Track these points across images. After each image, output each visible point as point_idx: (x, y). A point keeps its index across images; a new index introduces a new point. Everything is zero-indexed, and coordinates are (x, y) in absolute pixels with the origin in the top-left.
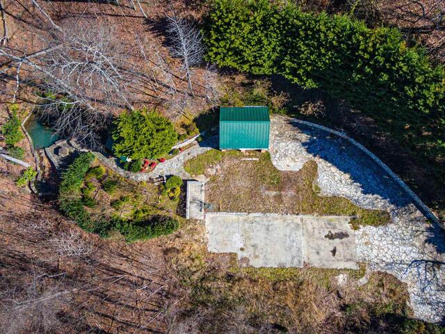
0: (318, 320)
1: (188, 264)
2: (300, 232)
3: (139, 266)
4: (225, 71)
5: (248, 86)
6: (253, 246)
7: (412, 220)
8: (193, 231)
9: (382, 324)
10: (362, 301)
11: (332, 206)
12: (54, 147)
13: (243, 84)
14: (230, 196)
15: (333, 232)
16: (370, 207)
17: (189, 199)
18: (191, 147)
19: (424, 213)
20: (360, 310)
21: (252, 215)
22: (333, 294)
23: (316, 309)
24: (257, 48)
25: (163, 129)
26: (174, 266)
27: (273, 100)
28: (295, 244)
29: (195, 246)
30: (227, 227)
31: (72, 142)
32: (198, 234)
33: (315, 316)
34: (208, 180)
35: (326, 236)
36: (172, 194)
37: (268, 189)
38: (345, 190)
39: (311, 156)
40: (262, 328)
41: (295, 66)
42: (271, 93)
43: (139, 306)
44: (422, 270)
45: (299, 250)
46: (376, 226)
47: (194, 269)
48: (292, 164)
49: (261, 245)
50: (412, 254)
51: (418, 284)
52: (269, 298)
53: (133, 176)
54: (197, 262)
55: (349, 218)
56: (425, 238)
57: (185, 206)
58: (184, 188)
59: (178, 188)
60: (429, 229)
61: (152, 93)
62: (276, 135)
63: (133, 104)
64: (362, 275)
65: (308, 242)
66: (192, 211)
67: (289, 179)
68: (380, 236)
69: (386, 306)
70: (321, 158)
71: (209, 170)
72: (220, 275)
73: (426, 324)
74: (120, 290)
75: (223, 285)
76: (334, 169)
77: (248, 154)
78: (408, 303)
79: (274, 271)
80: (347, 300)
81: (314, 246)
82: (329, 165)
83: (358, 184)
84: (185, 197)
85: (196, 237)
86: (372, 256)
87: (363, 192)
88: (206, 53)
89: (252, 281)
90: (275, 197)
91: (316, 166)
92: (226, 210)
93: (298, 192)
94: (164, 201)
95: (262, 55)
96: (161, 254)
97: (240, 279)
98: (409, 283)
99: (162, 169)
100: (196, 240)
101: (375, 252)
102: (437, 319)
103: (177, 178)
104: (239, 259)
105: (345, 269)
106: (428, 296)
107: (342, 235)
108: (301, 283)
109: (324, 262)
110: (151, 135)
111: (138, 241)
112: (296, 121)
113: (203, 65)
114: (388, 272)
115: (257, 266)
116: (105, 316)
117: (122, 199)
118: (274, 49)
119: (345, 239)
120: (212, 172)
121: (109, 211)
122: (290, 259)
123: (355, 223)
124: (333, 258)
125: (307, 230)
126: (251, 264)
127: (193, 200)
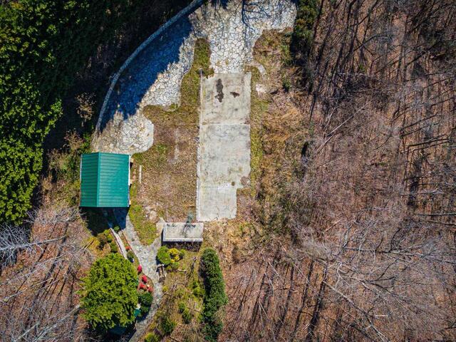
0: (297, 113)
1: (247, 238)
2: (217, 126)
3: (250, 288)
4: (36, 201)
5: (56, 176)
6: (230, 173)
7: (205, 19)
8: (216, 234)
9: (299, 56)
10: (280, 72)
11: (190, 93)
13: (54, 181)
14: (179, 196)
15: (216, 94)
16: (192, 56)
17: (182, 239)
18: (125, 238)
20: (287, 74)
21: (199, 173)
22: (274, 98)
23: (287, 115)
24: (9, 164)
25: (105, 270)
26: (250, 252)
27: (74, 148)
28: (228, 132)
29: (230, 231)
30: (211, 199)
33: (294, 116)
34: (162, 219)
35: (220, 101)
36: (177, 258)
37: (172, 156)
38: (174, 79)
39: (138, 111)
40: (305, 165)
41: (34, 123)
42: (66, 150)
43: (288, 287)
44: (252, 15)
45: (233, 128)
46: (210, 53)
47: (253, 232)
48: (146, 131)
49: (228, 165)
50: (237, 22)
51: (264, 20)
52: (279, 159)
53: (157, 301)
54: (246, 229)
55: (203, 78)
56: (221, 8)
57: (190, 243)
58: (171, 244)
59: (171, 250)
60: (214, 4)
61: (60, 285)
62: (115, 146)
63: (72, 307)
64: (257, 70)
65: (226, 119)
66: (194, 235)
67: (162, 134)
68: (220, 49)
69: (284, 51)
70: (140, 101)
71: (151, 218)
72: (258, 205)
73: (298, 18)
74: (274, 307)
75: (268, 202)
76: (153, 89)
77: (134, 177)
78: (280, 31)
79: (254, 153)
80: (279, 86)
81: (229, 113)
82: (148, 93)
83: (169, 65)
84: (180, 243)
85: (221, 230)
86: (238, 59)
87: (177, 62)
88: (12, 223)
89: (263, 175)
90: (180, 150)
91: (149, 106)
92: (194, 200)
93: (176, 127)
94: (183, 266)
95: (19, 159)
96: (238, 266)
97: (262, 186)
99: (149, 268)
100: (225, 231)
101: (235, 56)
102: (293, 7)
103: (160, 252)
104: (242, 187)
105: (251, 84)
106: (274, 13)
108: (265, 127)
109: (244, 104)
110: (110, 283)
111: (225, 291)
112: (99, 125)
113: (27, 226)
114: (253, 46)
115: (249, 169)
116: (298, 320)
117: (181, 311)
118: (12, 145)
119: (223, 83)
120: (153, 215)
121: (195, 324)
122: (242, 137)
123: (208, 72)
124: (241, 96)
125: (214, 119)
126: (247, 175)
127: (184, 233)
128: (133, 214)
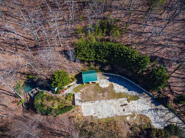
2: (112, 106)
5: (89, 65)
7: (145, 97)
8: (77, 110)
10: (136, 125)
11: (120, 95)
12: (31, 91)
13: (87, 65)
15: (122, 104)
19: (148, 94)
20: (137, 129)
21: (96, 102)
22: (126, 124)
28: (111, 109)
29: (79, 115)
31: (37, 89)
32: (80, 110)
34: (81, 93)
35: (120, 106)
36: (70, 99)
37: (100, 93)
39: (111, 82)
42: (95, 65)
44: (153, 112)
45: (113, 111)
46: (135, 100)
47: (79, 123)
48: (105, 85)
49: (100, 111)
50: (148, 107)
51: (153, 117)
53: (57, 95)
54: (80, 120)
55: (126, 99)
56: (151, 102)
59: (72, 96)
60: (151, 99)
62: (99, 78)
64: (134, 116)
65: (115, 108)
66: (77, 103)
67: (105, 90)
68: (137, 103)
70: (114, 83)
73: (159, 129)
75: (90, 127)
76: (118, 85)
77: (92, 84)
78: (151, 124)
79: (106, 119)
81: (117, 109)
86: (136, 110)
90: (102, 95)
91: (113, 85)
92: (87, 101)
94: (67, 101)
95: (91, 55)
96: (68, 119)
98: (150, 117)
99: (66, 92)
100: (79, 113)
101: (137, 108)
102: (162, 128)
103: (71, 94)
104: (94, 117)
105: (129, 115)
106: (157, 120)
107: (125, 105)
108: (116, 122)
109: (122, 114)
114: (142, 114)
115: (100, 118)
117: (54, 103)
119: (126, 106)
122: (110, 115)
123: (128, 100)
124: (124, 112)
125: (114, 105)
126: (98, 118)
127: (77, 100)
128: (81, 86)
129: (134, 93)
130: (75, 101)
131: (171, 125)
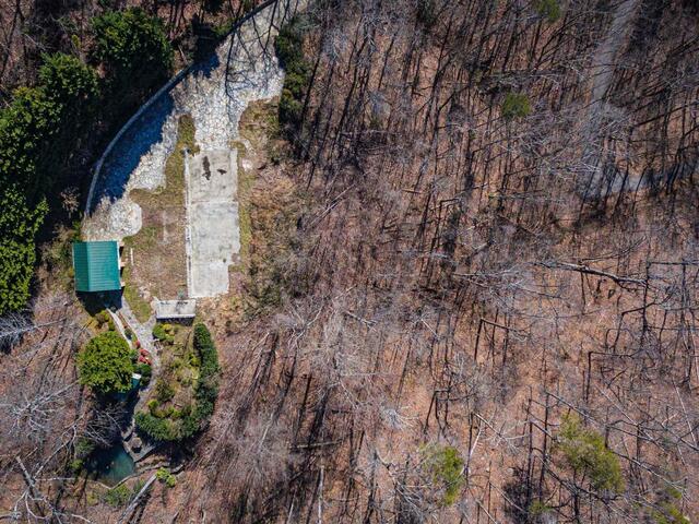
2: (205, 205)
5: (50, 264)
6: (221, 250)
7: (187, 93)
8: (208, 310)
10: (267, 147)
11: (174, 174)
12: (132, 454)
13: (49, 269)
14: (171, 276)
15: (203, 172)
16: (175, 136)
17: (176, 315)
18: (119, 318)
19: (178, 80)
21: (189, 253)
22: (261, 174)
23: (279, 187)
28: (216, 210)
29: (223, 306)
30: (204, 276)
31: (125, 435)
32: (210, 304)
33: (287, 188)
34: (155, 297)
35: (208, 179)
36: (172, 332)
37: (161, 238)
38: (158, 161)
39: (125, 195)
44: (236, 86)
45: (222, 206)
46: (194, 129)
47: (246, 306)
48: (135, 215)
49: (219, 243)
50: (221, 94)
51: (249, 90)
53: (156, 372)
54: (239, 303)
55: (188, 157)
57: (183, 319)
58: (163, 321)
59: (165, 326)
60: (195, 75)
61: (65, 360)
64: (243, 146)
65: (214, 197)
66: (187, 312)
67: (151, 217)
68: (204, 125)
69: (272, 122)
71: (145, 297)
72: (249, 280)
73: (285, 87)
75: (260, 276)
76: (138, 172)
77: (125, 260)
78: (267, 102)
79: (243, 230)
80: (267, 160)
81: (218, 191)
83: (152, 147)
84: (172, 319)
85: (214, 305)
86: (224, 134)
87: (160, 143)
90: (169, 231)
91: (134, 189)
92: (185, 279)
93: (163, 209)
94: (179, 340)
98: (248, 99)
99: (147, 343)
100: (217, 306)
101: (220, 132)
102: (281, 73)
103: (156, 328)
104: (233, 263)
105: (238, 161)
106: (260, 81)
107: (206, 163)
108: (253, 203)
109: (232, 181)
114: (238, 120)
115: (240, 245)
117: (179, 380)
118: (7, 246)
119: (210, 161)
120: (147, 295)
122: (231, 215)
123: (193, 150)
124: (228, 173)
125: (203, 197)
126: (237, 252)
127: (177, 310)
128: (128, 295)
129: (171, 125)
130: (181, 316)
131: (275, 45)
